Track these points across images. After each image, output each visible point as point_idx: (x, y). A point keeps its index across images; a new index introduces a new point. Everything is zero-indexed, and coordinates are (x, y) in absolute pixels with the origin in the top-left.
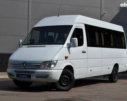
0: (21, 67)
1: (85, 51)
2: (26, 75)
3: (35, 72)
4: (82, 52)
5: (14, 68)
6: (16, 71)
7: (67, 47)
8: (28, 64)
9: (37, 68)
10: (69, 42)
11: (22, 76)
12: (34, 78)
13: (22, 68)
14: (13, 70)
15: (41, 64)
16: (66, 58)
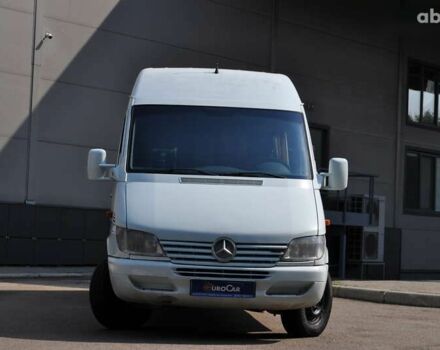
0: (210, 254)
2: (235, 284)
5: (172, 258)
6: (183, 272)
8: (239, 246)
9: (278, 259)
11: (218, 288)
13: (215, 261)
14: (170, 264)
15: (288, 245)
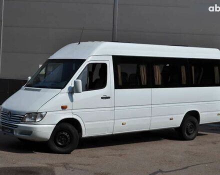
1: (108, 96)
3: (17, 126)
4: (102, 98)
7: (68, 92)
8: (12, 114)
9: (20, 121)
10: (73, 86)
12: (17, 134)
15: (24, 115)
16: (64, 108)
